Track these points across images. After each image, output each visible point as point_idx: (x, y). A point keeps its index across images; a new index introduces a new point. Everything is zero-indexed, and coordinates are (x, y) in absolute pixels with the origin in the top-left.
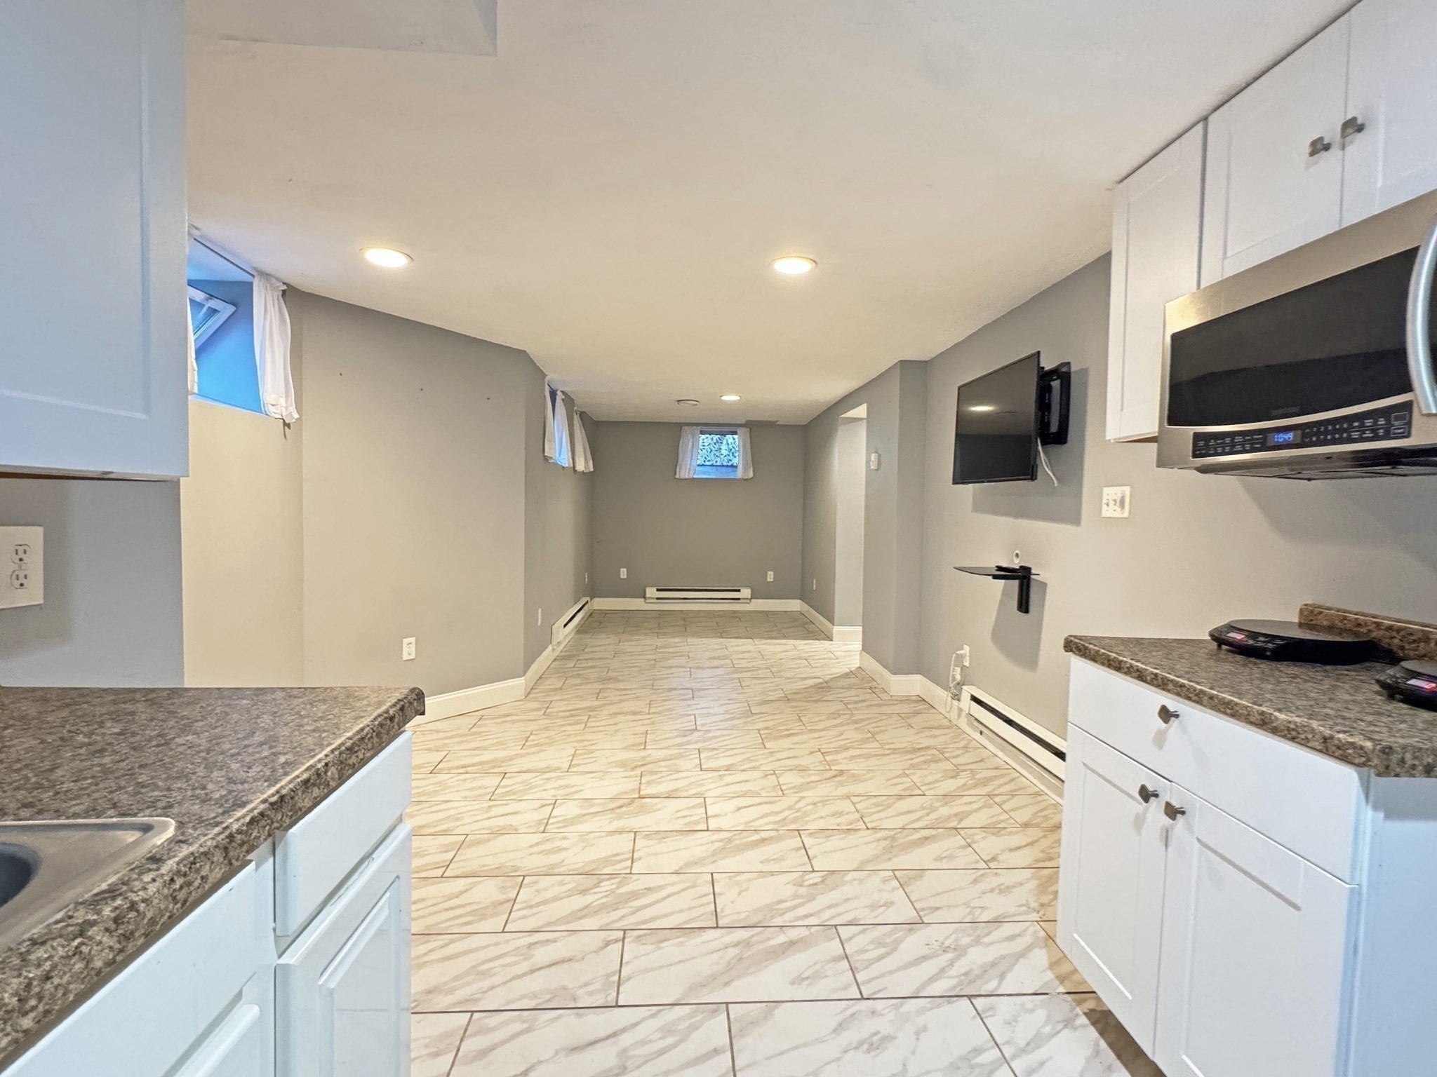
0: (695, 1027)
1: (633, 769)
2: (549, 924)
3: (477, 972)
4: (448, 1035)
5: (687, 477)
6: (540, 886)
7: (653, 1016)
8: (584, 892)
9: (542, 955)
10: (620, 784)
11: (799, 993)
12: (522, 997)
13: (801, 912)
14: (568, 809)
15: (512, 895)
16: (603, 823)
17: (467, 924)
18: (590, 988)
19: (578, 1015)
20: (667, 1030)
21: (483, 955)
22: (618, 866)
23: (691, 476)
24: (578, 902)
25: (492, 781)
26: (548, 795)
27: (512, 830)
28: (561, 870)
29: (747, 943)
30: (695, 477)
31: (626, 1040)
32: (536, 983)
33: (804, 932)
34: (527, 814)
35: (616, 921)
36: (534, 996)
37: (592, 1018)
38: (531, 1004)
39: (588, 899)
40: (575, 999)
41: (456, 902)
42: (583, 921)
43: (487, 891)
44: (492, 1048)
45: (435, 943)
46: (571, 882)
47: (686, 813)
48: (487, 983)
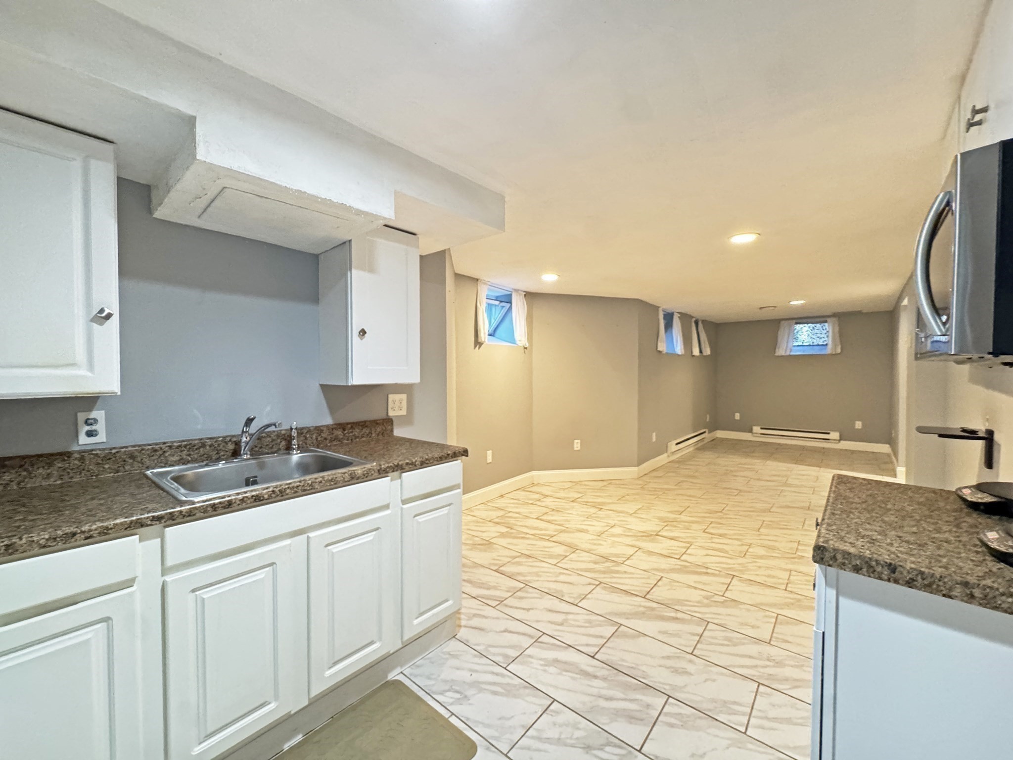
0: (600, 626)
1: (664, 522)
2: (573, 569)
3: (537, 574)
4: (515, 588)
5: (783, 354)
6: (581, 555)
7: (588, 615)
8: (595, 563)
9: (562, 578)
10: (651, 526)
11: (660, 637)
12: (545, 588)
13: (696, 609)
14: (617, 530)
15: (568, 554)
16: (629, 541)
17: (544, 558)
18: (571, 595)
19: (560, 602)
20: (589, 622)
21: (542, 570)
22: (620, 559)
23: (788, 353)
24: (592, 566)
25: (593, 510)
26: (612, 522)
27: (586, 531)
28: (594, 552)
29: (653, 609)
30: (792, 354)
31: (570, 617)
32: (553, 586)
33: (688, 617)
34: (598, 526)
35: (600, 578)
36: (549, 589)
37: (564, 604)
38: (546, 591)
39: (597, 566)
40: (562, 596)
41: (547, 550)
42: (588, 573)
43: (560, 550)
44: (526, 598)
45: (531, 560)
46: (593, 557)
47: (674, 548)
48: (537, 579)
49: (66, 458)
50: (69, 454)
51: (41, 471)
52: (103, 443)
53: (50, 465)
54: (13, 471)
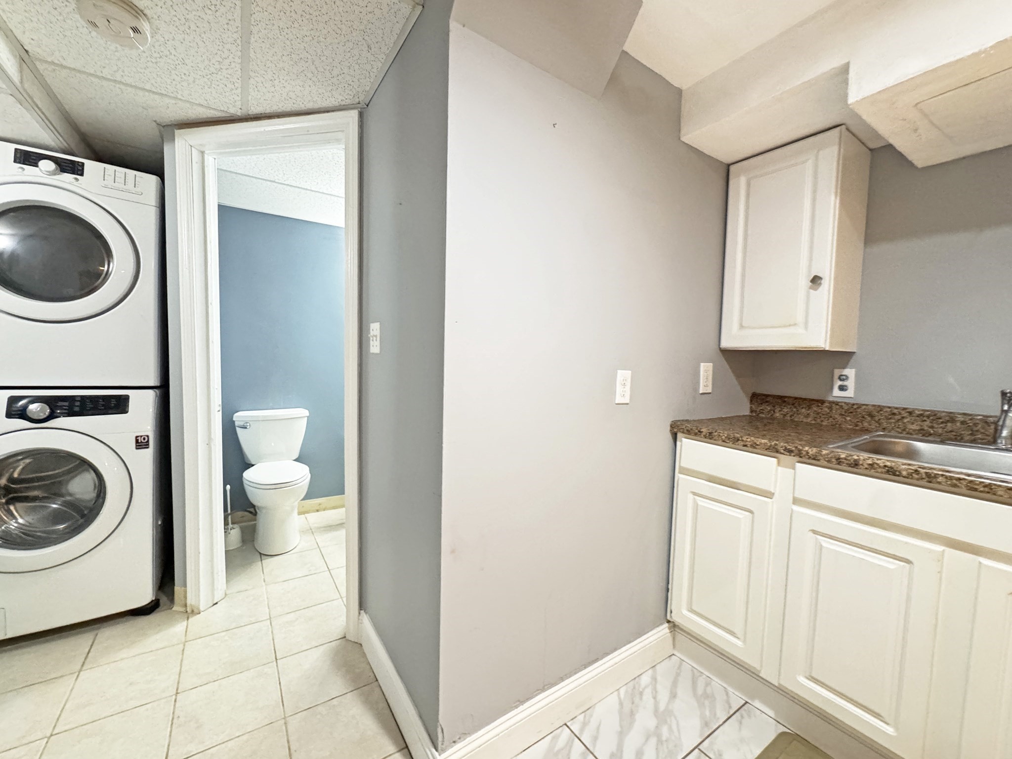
49: (820, 405)
50: (822, 402)
51: (803, 410)
52: (851, 398)
53: (809, 407)
54: (789, 407)
